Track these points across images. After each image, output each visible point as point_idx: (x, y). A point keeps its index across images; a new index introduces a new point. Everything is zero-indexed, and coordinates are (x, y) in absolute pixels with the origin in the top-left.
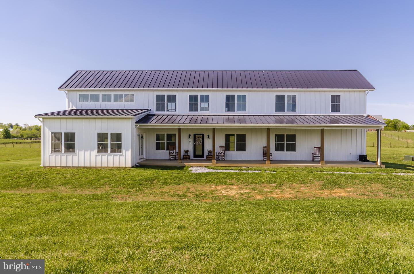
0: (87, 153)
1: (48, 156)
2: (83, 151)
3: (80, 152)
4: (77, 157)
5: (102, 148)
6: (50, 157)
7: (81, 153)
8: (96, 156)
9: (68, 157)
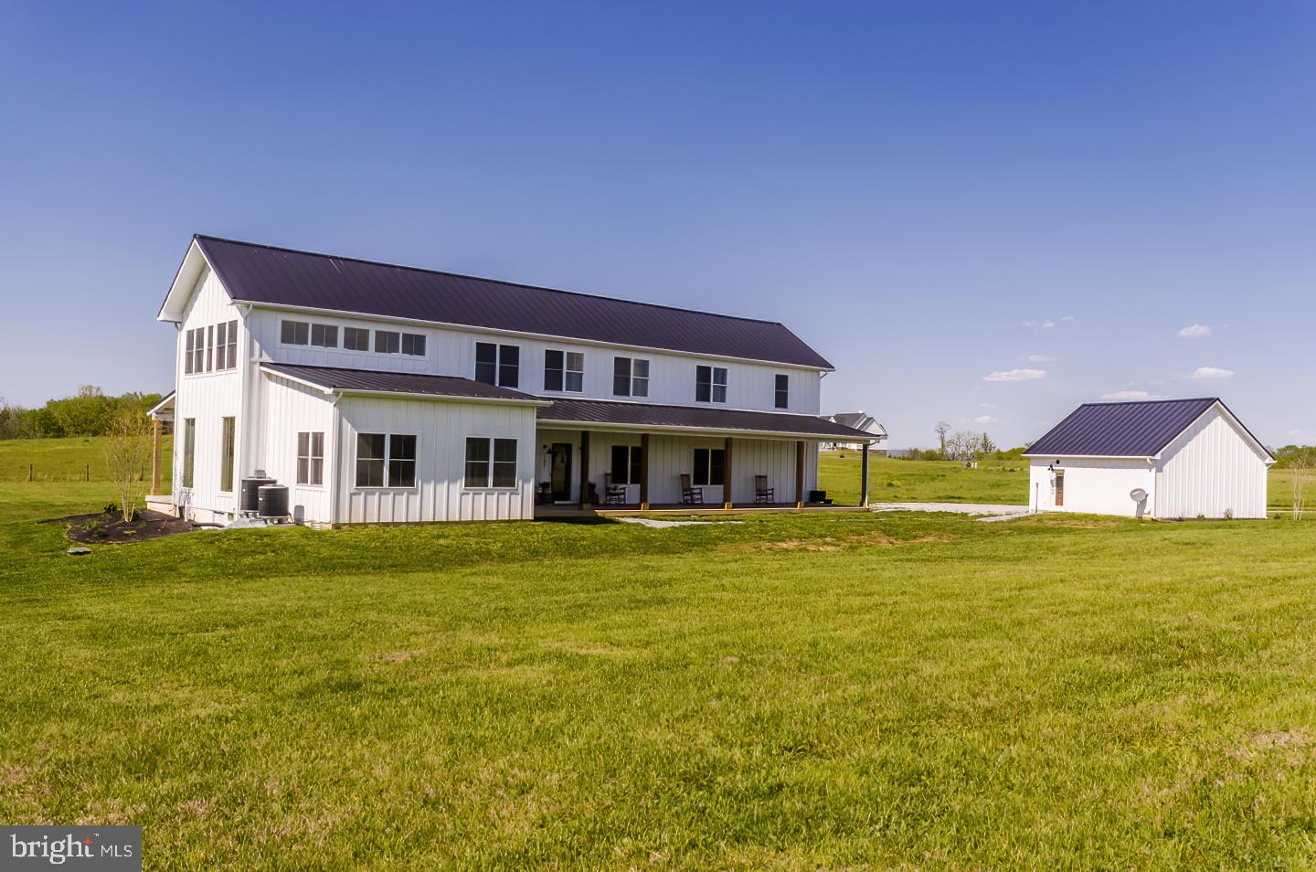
0: (443, 488)
1: (347, 494)
2: (432, 484)
3: (425, 486)
4: (418, 497)
5: (475, 475)
6: (353, 497)
7: (429, 488)
8: (462, 494)
9: (397, 497)
